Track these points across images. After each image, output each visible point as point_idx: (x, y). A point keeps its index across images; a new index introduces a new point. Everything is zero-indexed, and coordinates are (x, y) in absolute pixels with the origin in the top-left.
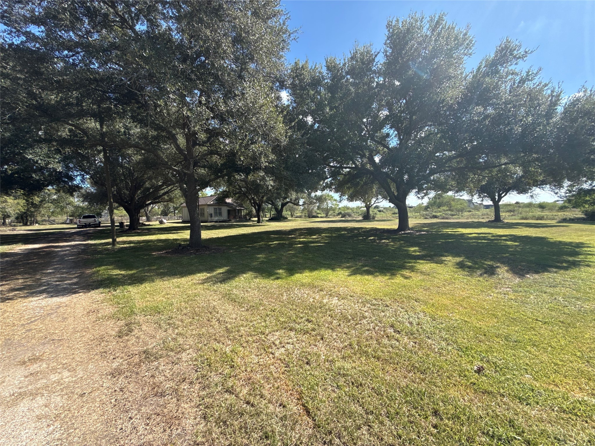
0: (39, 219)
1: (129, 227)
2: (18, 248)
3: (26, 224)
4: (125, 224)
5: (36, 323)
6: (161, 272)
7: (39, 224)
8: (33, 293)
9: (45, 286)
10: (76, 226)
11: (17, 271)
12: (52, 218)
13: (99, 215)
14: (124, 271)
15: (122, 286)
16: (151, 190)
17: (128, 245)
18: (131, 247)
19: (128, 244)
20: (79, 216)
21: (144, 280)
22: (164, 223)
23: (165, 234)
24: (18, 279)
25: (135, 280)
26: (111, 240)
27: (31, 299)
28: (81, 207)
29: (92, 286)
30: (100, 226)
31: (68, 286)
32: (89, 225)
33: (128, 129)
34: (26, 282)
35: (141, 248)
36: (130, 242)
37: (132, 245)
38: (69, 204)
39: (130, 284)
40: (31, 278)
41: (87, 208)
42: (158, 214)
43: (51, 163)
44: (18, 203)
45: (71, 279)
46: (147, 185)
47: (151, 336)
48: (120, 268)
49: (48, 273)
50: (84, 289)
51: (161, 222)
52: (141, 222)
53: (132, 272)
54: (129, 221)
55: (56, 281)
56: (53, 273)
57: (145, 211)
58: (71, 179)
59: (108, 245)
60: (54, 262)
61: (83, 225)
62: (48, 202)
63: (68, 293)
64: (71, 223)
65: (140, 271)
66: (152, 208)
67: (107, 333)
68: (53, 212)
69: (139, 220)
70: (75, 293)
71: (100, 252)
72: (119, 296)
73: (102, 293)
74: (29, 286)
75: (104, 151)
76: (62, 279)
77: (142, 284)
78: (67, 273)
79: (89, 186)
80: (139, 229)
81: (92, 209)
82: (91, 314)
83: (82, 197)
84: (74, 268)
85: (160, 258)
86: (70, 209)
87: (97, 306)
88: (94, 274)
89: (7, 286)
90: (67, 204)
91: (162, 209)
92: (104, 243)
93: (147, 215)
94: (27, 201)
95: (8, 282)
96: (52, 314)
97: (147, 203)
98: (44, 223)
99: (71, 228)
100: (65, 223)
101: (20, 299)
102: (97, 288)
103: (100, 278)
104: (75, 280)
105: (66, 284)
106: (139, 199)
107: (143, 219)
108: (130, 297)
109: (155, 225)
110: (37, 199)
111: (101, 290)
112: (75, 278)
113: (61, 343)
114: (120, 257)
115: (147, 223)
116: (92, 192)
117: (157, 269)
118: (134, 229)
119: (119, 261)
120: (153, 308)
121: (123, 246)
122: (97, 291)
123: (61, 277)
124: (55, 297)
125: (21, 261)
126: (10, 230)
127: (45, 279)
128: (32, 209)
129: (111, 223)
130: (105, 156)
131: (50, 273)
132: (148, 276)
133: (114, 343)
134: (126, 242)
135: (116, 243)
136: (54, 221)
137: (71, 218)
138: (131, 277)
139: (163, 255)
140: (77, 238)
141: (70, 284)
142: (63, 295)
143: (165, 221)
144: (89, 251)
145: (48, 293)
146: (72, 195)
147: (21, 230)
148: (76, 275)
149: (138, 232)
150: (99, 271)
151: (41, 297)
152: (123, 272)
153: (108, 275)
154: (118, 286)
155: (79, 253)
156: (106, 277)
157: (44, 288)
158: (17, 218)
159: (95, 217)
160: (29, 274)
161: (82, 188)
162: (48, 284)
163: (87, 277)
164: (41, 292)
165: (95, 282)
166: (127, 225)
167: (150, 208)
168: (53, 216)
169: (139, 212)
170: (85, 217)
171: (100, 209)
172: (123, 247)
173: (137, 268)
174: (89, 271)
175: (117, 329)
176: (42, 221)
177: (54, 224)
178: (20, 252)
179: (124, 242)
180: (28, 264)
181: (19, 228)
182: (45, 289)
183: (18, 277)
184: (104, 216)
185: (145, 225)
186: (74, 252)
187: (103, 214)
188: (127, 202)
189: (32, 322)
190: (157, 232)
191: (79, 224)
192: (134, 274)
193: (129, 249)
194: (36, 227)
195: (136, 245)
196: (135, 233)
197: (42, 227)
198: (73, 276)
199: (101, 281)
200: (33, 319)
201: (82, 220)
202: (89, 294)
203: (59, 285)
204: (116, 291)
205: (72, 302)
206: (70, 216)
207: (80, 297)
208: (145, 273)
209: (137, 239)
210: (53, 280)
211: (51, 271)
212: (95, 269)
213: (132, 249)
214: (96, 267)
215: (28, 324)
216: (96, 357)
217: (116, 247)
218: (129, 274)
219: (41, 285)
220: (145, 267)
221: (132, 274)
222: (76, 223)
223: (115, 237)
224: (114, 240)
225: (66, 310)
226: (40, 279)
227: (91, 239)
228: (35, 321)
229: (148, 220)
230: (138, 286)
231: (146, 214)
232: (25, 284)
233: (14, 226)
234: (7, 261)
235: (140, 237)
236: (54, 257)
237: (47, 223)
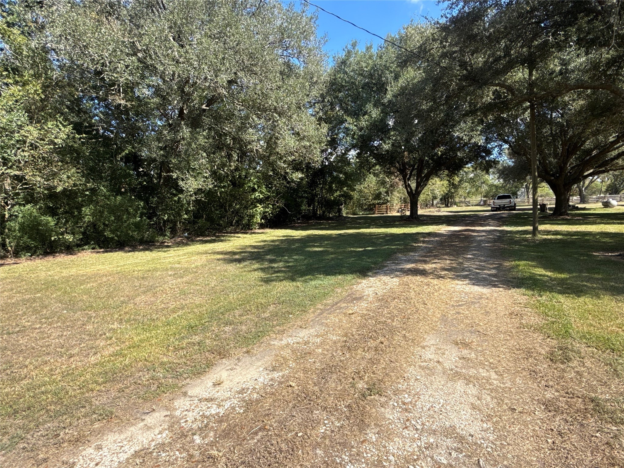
0: (457, 200)
1: (554, 212)
2: (444, 229)
3: (447, 206)
4: (548, 206)
5: (463, 307)
6: (612, 286)
7: (457, 206)
8: (458, 276)
9: (467, 271)
10: (490, 208)
11: (444, 252)
12: (467, 200)
13: (515, 194)
14: (551, 272)
15: (550, 292)
16: (594, 153)
17: (553, 237)
18: (557, 239)
19: (553, 235)
20: (493, 197)
21: (582, 291)
22: (613, 206)
23: (614, 223)
24: (446, 259)
25: (568, 288)
26: (530, 228)
27: (457, 282)
28: (495, 186)
29: (512, 282)
30: (515, 210)
31: (488, 277)
32: (503, 208)
33: (565, 65)
34: (452, 264)
35: (573, 243)
36: (557, 233)
37: (559, 237)
38: (484, 182)
39: (560, 292)
40: (455, 260)
41: (502, 187)
42: (601, 192)
43: (473, 137)
44: (443, 185)
45: (490, 269)
46: (588, 144)
47: (600, 381)
48: (545, 268)
49: (468, 258)
50: (504, 285)
51: (607, 205)
52: (571, 204)
53: (563, 276)
54: (554, 202)
55: (476, 269)
56: (473, 259)
57: (578, 187)
58: (489, 152)
59: (527, 234)
60: (472, 247)
61: (497, 208)
62: (466, 182)
63: (488, 285)
64: (485, 205)
65: (574, 277)
66: (591, 182)
67: (535, 349)
68: (469, 193)
69: (568, 200)
70: (495, 286)
71: (517, 242)
72: (547, 305)
73: (524, 295)
74: (455, 268)
75: (532, 107)
76: (481, 267)
77: (579, 296)
78: (485, 261)
79: (506, 158)
80: (568, 214)
81: (507, 188)
82: (514, 317)
83: (498, 173)
84: (491, 257)
85: (607, 262)
86: (485, 188)
87: (518, 308)
88: (512, 268)
89: (439, 264)
90: (482, 183)
91: (609, 182)
92: (521, 231)
93: (581, 194)
94: (449, 181)
95: (440, 261)
96: (475, 303)
97: (586, 174)
98: (461, 204)
99: (485, 210)
100: (479, 205)
101: (449, 280)
102: (518, 287)
103: (520, 275)
104: (494, 272)
105: (485, 274)
106: (572, 168)
107: (574, 200)
108: (562, 311)
109: (595, 209)
110: (457, 179)
111: (523, 290)
112: (494, 268)
113: (485, 338)
114: (543, 252)
115: (580, 206)
116: (509, 166)
117: (602, 279)
118: (561, 215)
119: (542, 257)
120: (602, 339)
121: (545, 237)
122: (518, 290)
123: (480, 265)
124: (477, 285)
125: (446, 242)
126: (437, 211)
127: (466, 264)
128: (453, 190)
129: (533, 205)
130: (532, 115)
131: (470, 258)
132: (588, 287)
133: (545, 366)
134: (550, 231)
135: (537, 232)
136: (469, 202)
137: (485, 199)
138: (562, 282)
139: (613, 259)
140: (492, 222)
141: (490, 275)
142: (483, 285)
143: (614, 202)
144: (505, 239)
145: (471, 279)
146: (488, 172)
147: (444, 211)
148: (494, 266)
149: (567, 219)
150: (519, 265)
151: (465, 283)
152: (549, 274)
153: (530, 273)
154: (545, 291)
155: (495, 241)
156: (527, 275)
157: (466, 273)
158: (441, 199)
159: (511, 198)
160: (454, 256)
161: (499, 162)
162: (470, 271)
163: (505, 271)
164: (465, 277)
165: (515, 278)
166: (550, 209)
167: (587, 182)
168: (469, 197)
169: (569, 189)
170: (500, 198)
171: (516, 187)
172: (545, 240)
173: (569, 271)
174: (507, 264)
175: (547, 349)
176: (460, 202)
177: (469, 206)
178: (445, 233)
179: (548, 232)
180: (452, 245)
181: (443, 209)
182: (467, 275)
183: (446, 257)
184: (521, 196)
185: (577, 209)
186: (490, 238)
187: (519, 193)
188: (553, 175)
189: (459, 305)
190: (598, 221)
191: (493, 206)
192: (567, 279)
193: (555, 243)
194: (455, 208)
195: (566, 238)
196: (563, 219)
197: (459, 209)
198: (491, 266)
199: (522, 279)
200: (460, 303)
201: (496, 201)
202: (510, 292)
203: (478, 273)
204: (541, 297)
205: (493, 296)
206: (484, 197)
207: (500, 293)
208: (582, 281)
209: (566, 230)
210: (472, 265)
211: (470, 256)
212: (513, 263)
213: (559, 243)
214: (515, 261)
215: (457, 306)
216: (524, 373)
217: (536, 238)
218: (559, 279)
219: (463, 270)
220: (581, 271)
221: (563, 279)
222: (489, 205)
223: (537, 225)
224: (535, 229)
225: (488, 303)
226: (462, 263)
227: (507, 225)
228: (462, 305)
229: (583, 200)
230: (573, 298)
231: (581, 191)
232: (451, 265)
233: (439, 207)
234: (437, 241)
235: (571, 226)
236: (472, 242)
237: (464, 205)
